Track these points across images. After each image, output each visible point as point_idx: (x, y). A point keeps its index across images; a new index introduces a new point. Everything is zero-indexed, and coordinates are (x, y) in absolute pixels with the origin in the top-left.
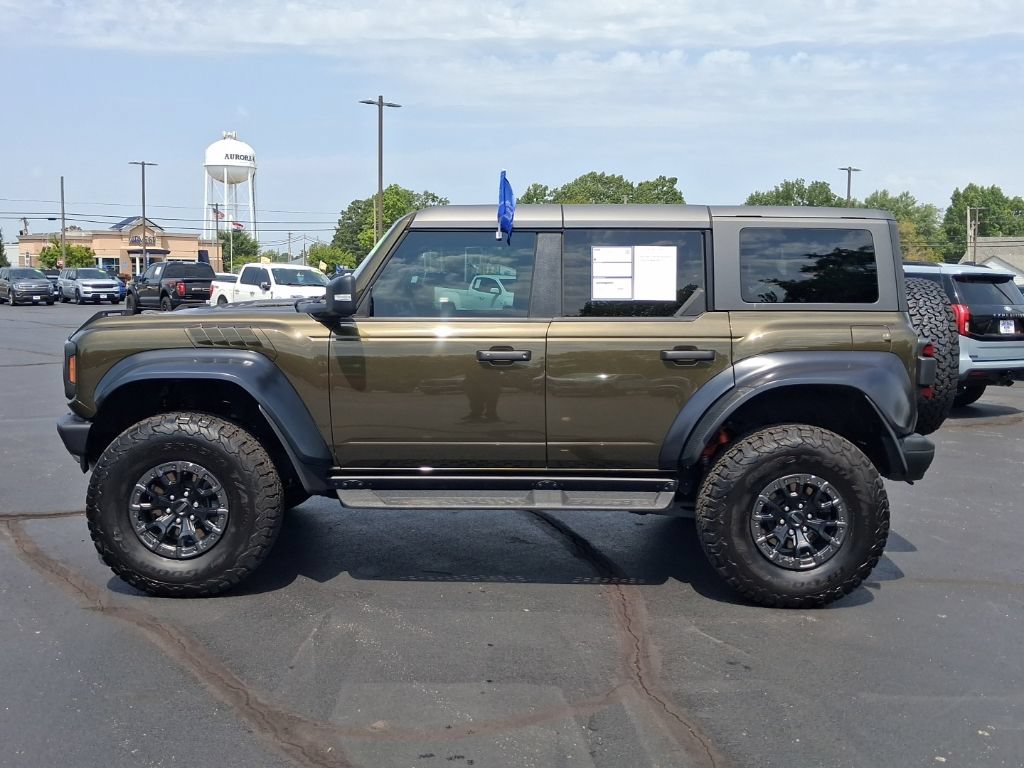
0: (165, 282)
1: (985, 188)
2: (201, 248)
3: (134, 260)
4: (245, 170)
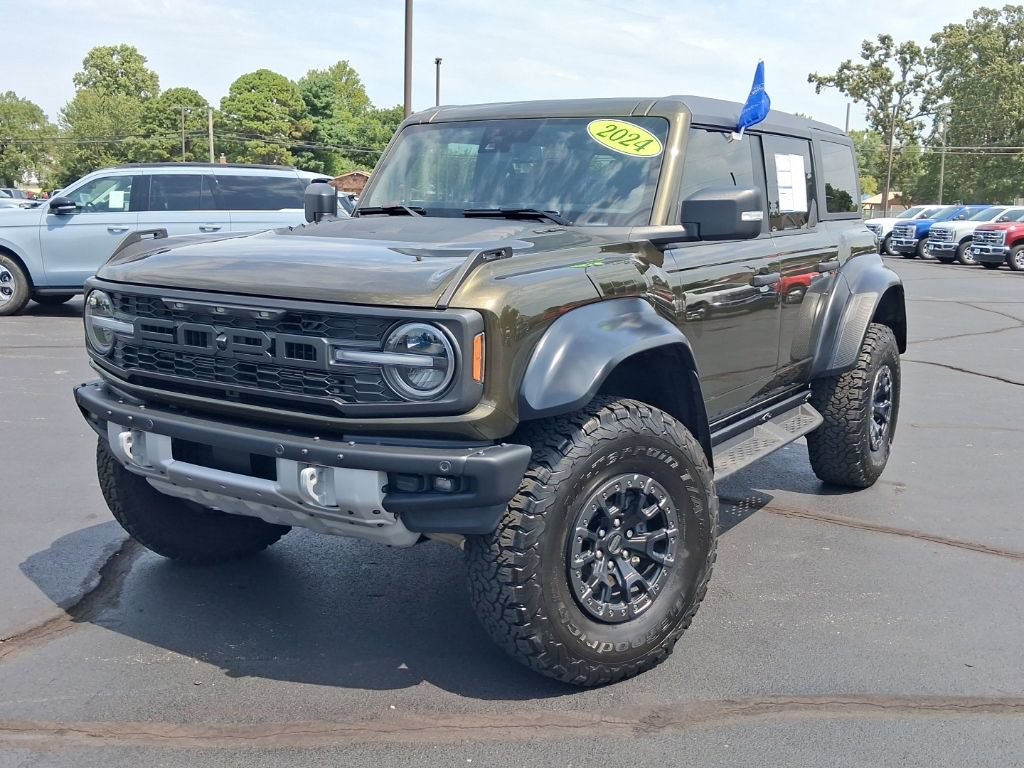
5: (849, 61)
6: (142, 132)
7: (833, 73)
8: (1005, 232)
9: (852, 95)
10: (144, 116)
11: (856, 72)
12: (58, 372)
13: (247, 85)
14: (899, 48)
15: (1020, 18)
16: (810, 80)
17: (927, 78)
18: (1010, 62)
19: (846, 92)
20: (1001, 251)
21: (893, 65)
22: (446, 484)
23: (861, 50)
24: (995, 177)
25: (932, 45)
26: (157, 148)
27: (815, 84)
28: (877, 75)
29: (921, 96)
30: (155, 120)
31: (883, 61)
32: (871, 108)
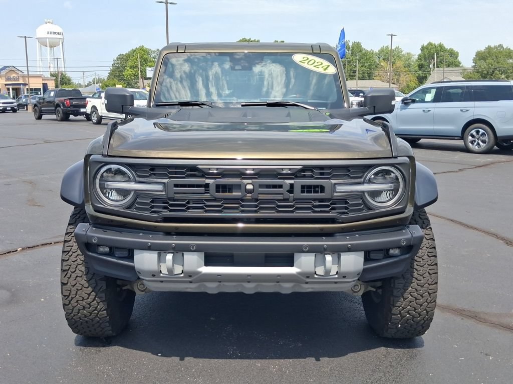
0: (57, 100)
1: (436, 44)
2: (44, 82)
3: (8, 89)
4: (58, 40)
22: (396, 252)
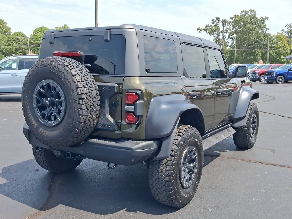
5: (208, 25)
6: (7, 44)
7: (204, 28)
8: (258, 72)
9: (209, 34)
10: (7, 40)
11: (210, 27)
12: (4, 120)
13: (38, 31)
14: (222, 21)
15: (254, 13)
16: (198, 30)
17: (229, 29)
18: (252, 25)
19: (208, 33)
20: (257, 77)
21: (220, 25)
23: (211, 22)
24: (249, 56)
25: (230, 20)
26: (12, 49)
27: (199, 31)
28: (216, 28)
29: (228, 34)
30: (11, 41)
31: (218, 24)
32: (215, 37)
